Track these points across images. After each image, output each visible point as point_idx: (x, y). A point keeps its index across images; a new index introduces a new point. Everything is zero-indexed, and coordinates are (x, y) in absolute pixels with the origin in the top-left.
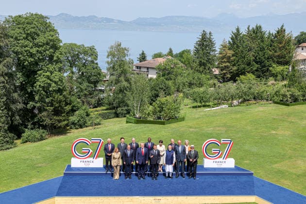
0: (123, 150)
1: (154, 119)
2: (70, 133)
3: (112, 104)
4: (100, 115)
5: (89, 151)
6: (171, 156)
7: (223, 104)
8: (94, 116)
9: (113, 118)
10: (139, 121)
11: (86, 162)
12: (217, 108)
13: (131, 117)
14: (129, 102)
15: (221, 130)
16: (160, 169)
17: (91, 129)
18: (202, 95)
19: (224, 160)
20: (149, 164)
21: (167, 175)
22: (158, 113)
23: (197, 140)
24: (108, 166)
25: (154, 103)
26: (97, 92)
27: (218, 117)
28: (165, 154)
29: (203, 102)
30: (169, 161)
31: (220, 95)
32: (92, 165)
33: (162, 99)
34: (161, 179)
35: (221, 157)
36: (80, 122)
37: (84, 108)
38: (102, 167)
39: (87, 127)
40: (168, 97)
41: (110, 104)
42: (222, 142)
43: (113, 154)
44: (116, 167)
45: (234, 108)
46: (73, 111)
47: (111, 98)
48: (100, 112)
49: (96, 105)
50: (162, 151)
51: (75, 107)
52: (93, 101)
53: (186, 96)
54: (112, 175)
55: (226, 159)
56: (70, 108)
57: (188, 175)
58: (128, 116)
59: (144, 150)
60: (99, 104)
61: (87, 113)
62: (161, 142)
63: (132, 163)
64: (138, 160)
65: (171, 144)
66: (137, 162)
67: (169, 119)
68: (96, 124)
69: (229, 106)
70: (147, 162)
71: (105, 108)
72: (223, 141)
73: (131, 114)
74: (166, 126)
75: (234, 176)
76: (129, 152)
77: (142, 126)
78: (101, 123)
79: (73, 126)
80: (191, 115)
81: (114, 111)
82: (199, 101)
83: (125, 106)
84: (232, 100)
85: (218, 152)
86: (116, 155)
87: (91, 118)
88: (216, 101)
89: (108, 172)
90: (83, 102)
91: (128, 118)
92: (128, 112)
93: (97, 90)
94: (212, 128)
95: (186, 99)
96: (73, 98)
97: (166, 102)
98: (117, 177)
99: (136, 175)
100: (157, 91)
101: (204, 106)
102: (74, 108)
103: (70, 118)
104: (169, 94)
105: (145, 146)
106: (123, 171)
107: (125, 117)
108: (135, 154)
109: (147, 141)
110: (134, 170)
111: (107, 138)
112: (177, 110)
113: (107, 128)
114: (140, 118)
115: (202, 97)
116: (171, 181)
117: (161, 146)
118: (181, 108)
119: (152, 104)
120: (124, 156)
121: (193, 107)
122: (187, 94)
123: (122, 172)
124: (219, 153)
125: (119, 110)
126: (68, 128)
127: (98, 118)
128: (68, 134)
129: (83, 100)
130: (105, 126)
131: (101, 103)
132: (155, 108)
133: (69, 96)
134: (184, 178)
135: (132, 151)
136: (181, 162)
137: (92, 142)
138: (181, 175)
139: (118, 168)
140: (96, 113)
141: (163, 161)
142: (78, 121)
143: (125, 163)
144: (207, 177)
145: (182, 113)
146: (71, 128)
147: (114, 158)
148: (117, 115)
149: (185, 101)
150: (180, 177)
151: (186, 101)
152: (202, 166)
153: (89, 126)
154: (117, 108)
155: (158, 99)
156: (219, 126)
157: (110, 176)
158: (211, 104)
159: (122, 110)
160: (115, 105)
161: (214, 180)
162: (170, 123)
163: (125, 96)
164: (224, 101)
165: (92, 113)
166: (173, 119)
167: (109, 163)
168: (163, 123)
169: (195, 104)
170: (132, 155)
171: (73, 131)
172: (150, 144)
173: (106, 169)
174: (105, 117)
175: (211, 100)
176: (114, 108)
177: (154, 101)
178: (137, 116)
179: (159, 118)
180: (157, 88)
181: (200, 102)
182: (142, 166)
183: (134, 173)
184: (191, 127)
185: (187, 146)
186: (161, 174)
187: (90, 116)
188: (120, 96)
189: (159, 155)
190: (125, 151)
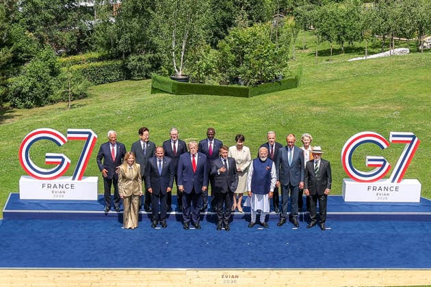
0: (146, 158)
1: (221, 82)
2: (13, 117)
3: (116, 45)
4: (84, 72)
5: (63, 160)
6: (264, 173)
7: (398, 45)
8: (71, 75)
9: (118, 80)
10: (184, 88)
11: (55, 186)
12: (382, 55)
13: (164, 78)
14: (156, 40)
15: (389, 111)
16: (236, 205)
17: (64, 109)
18: (342, 22)
19: (395, 184)
20: (209, 194)
21: (253, 220)
22: (232, 68)
23: (329, 134)
24: (110, 198)
25: (221, 43)
26: (75, 15)
27: (382, 78)
28: (251, 169)
29: (347, 39)
30: (260, 185)
31: (390, 22)
32: (70, 195)
33: (243, 30)
34: (238, 227)
35: (389, 178)
36: (36, 92)
37: (43, 54)
38: (96, 199)
39: (52, 102)
40: (258, 27)
41: (108, 45)
42: (391, 139)
43: (122, 167)
44: (131, 198)
45: (423, 55)
46: (17, 62)
47: (110, 29)
48: (85, 66)
49: (74, 47)
50: (243, 162)
51: (22, 53)
52: (66, 37)
53: (304, 24)
54: (121, 219)
55: (399, 181)
56: (10, 55)
57: (307, 219)
58: (153, 74)
59: (196, 159)
60: (81, 44)
61: (52, 67)
62: (240, 139)
63: (169, 189)
64: (184, 183)
65: (267, 145)
66: (181, 187)
67: (259, 83)
68: (75, 97)
69: (410, 51)
70: (204, 188)
71: (95, 55)
72: (394, 136)
73: (163, 69)
74: (251, 100)
75: (419, 223)
76: (160, 164)
77: (192, 99)
78: (88, 92)
79: (17, 100)
80: (314, 73)
81: (119, 62)
82: (336, 37)
83: (147, 49)
84: (421, 33)
85: (382, 163)
86: (130, 170)
87: (64, 80)
88: (378, 39)
89: (110, 212)
90: (42, 41)
91: (155, 79)
92: (156, 65)
93: (76, 9)
94: (367, 106)
95: (301, 32)
96: (16, 29)
97: (251, 40)
98: (131, 223)
99: (179, 218)
100: (228, 10)
101: (348, 50)
102: (20, 56)
103: (10, 80)
104: (261, 19)
105: (201, 148)
106: (146, 210)
107: (147, 77)
108: (176, 169)
109: (206, 137)
110: (174, 206)
111: (106, 130)
112: (279, 59)
113: (105, 106)
114: (187, 80)
115: (344, 27)
116: (264, 232)
117: (239, 148)
118: (289, 56)
119: (217, 43)
120: (149, 173)
121: (321, 54)
122: (305, 19)
123: (143, 212)
124: (383, 166)
125: (133, 60)
126: (7, 105)
127: (79, 80)
128: (8, 121)
129: (42, 33)
130: (98, 102)
131: (86, 44)
132: (225, 55)
133: (6, 25)
134: (296, 226)
135: (169, 160)
136: (292, 188)
137: (69, 138)
138: (291, 218)
139: (136, 201)
140: (75, 67)
141: (244, 185)
142: (31, 89)
143: (150, 190)
144: (351, 224)
145: (292, 68)
146: (14, 106)
147: (124, 177)
148: (128, 74)
149: (299, 38)
150: (288, 223)
151: (303, 37)
152: (341, 199)
153: (58, 101)
154: (127, 54)
155: (232, 31)
156: (385, 101)
157: (115, 222)
158: (365, 44)
159: (140, 60)
160: (120, 48)
161: (370, 232)
162: (260, 93)
163: (148, 24)
164: (400, 36)
165: (64, 69)
166: (269, 82)
167: (112, 189)
168: (244, 93)
169: (327, 45)
170: (168, 170)
171: (18, 112)
172: (211, 145)
173: (105, 205)
174: (98, 77)
175: (367, 33)
176: (119, 55)
177: (222, 38)
178: (180, 74)
179: (235, 80)
180: (230, 4)
181: (339, 40)
182: (193, 197)
183: (174, 213)
184: (314, 104)
185: (306, 147)
186: (239, 217)
187: (60, 76)
188: (135, 23)
189: (234, 173)
190: (151, 160)
